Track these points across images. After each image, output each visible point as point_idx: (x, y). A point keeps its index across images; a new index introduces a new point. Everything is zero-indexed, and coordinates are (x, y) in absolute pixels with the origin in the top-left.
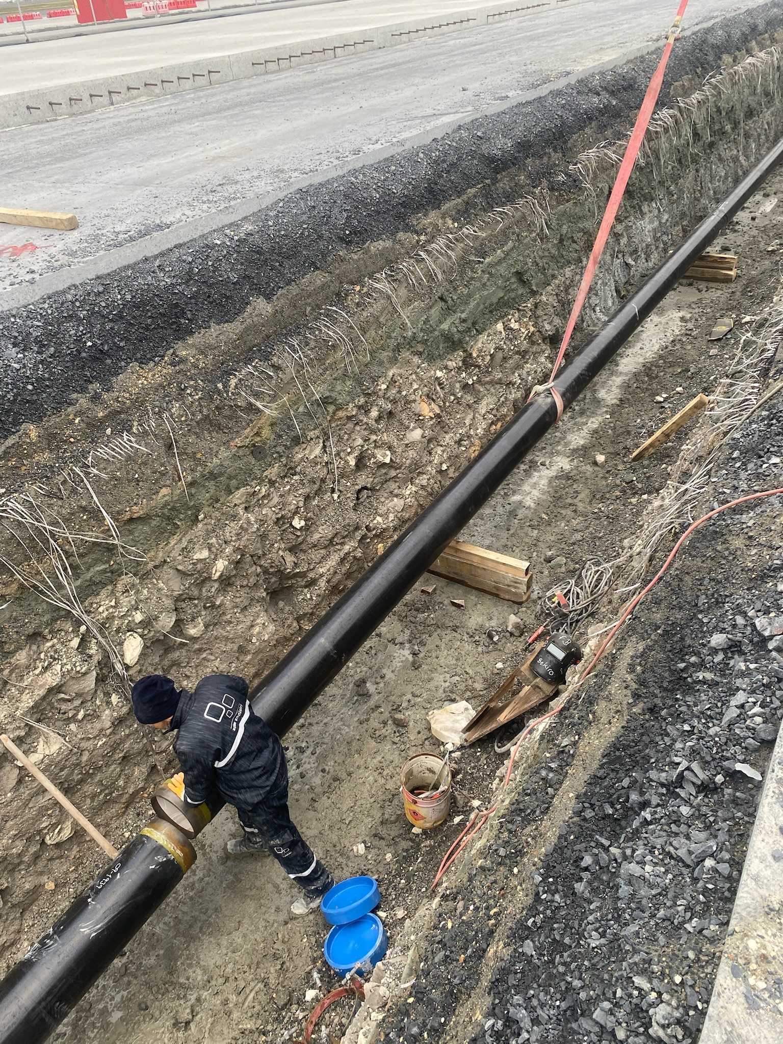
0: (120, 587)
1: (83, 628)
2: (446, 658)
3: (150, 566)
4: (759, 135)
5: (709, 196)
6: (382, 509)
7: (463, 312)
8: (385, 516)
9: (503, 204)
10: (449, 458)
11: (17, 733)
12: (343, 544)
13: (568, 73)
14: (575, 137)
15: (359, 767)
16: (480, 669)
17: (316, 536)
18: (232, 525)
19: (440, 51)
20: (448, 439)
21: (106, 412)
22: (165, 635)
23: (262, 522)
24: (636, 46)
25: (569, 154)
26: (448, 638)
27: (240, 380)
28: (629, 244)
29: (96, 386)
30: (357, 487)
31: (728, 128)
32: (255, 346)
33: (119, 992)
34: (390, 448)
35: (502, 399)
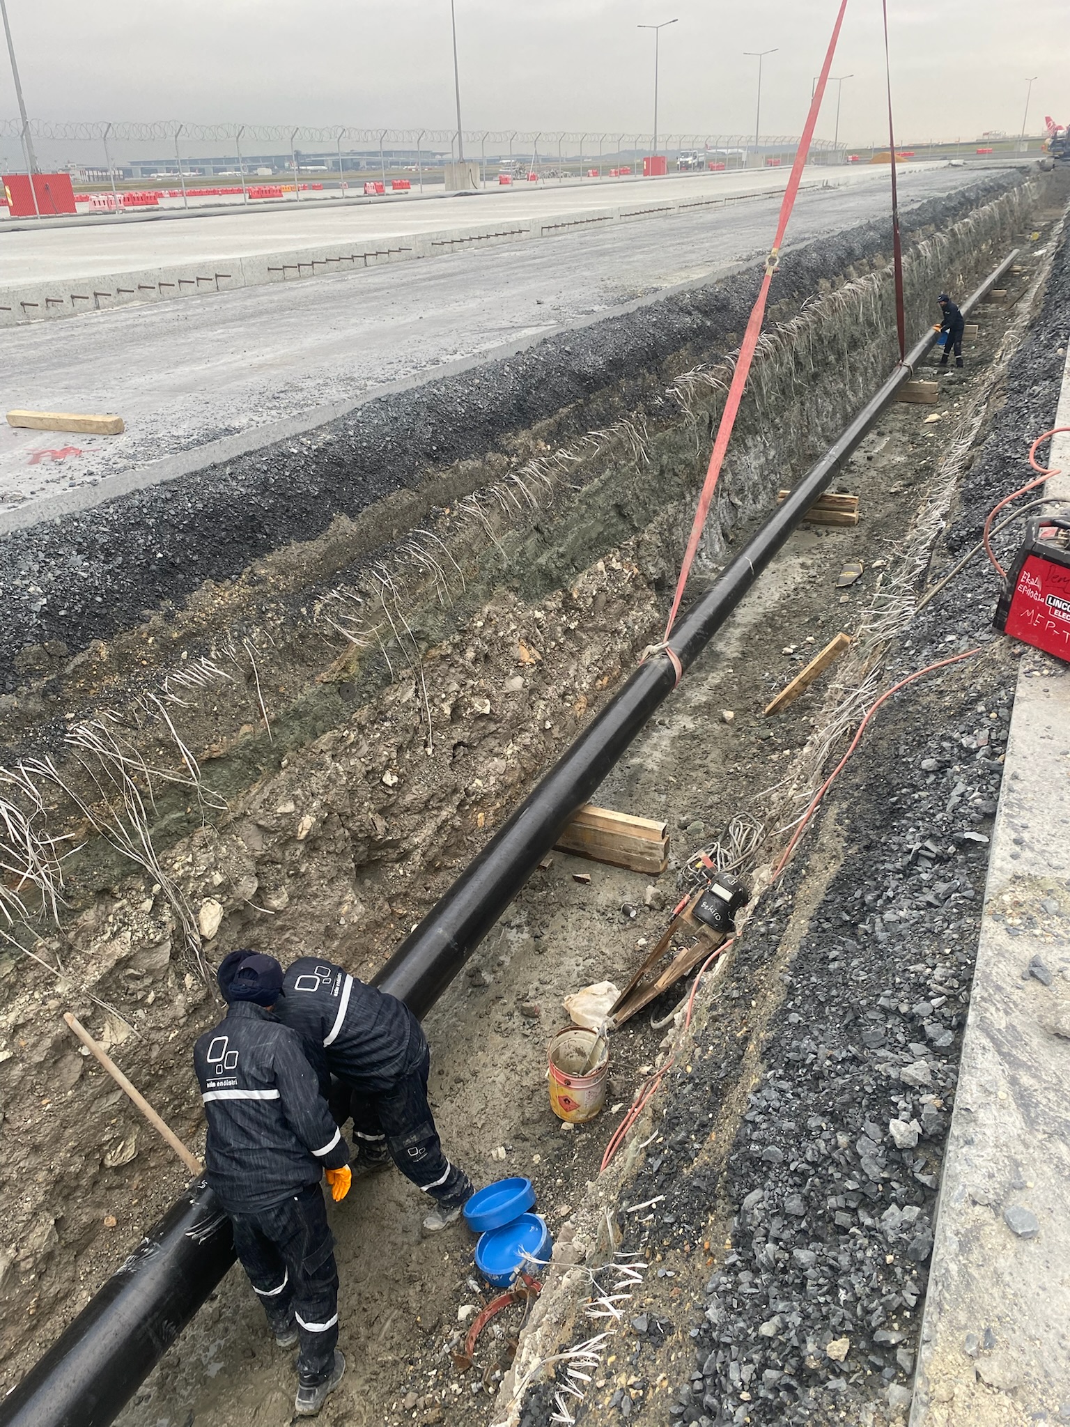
0: (197, 841)
1: (157, 888)
2: (575, 939)
3: (230, 817)
4: (866, 369)
5: (817, 434)
6: (482, 771)
7: (561, 546)
8: (485, 778)
9: (598, 428)
10: (553, 714)
11: (82, 1012)
12: (439, 809)
13: (656, 290)
14: (669, 358)
15: (485, 1065)
16: (618, 948)
17: (409, 798)
18: (318, 774)
19: (494, 263)
20: (551, 691)
21: (181, 633)
22: (246, 904)
23: (350, 774)
24: (725, 265)
25: (664, 376)
26: (574, 917)
27: (325, 605)
28: (734, 482)
29: (168, 604)
30: (454, 742)
31: (832, 358)
32: (339, 569)
33: (214, 1341)
34: (488, 696)
35: (608, 649)
